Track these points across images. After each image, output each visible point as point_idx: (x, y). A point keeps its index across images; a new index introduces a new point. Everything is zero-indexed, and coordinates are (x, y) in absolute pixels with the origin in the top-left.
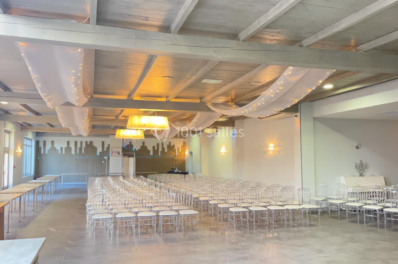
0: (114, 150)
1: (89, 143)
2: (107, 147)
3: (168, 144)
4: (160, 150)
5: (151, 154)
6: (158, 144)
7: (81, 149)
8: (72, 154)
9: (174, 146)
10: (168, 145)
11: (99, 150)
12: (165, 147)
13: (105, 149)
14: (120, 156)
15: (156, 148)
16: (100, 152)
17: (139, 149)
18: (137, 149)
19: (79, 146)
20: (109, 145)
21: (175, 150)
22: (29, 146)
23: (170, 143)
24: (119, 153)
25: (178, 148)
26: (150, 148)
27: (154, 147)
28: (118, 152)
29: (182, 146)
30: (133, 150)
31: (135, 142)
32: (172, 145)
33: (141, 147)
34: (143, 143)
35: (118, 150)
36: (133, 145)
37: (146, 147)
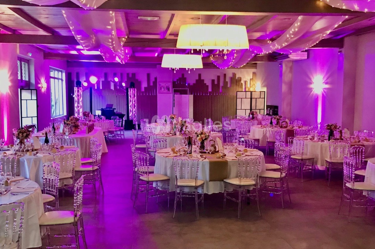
0: (162, 84)
1: (130, 76)
2: (154, 80)
3: (232, 76)
4: (222, 84)
5: (210, 89)
6: (219, 77)
7: (121, 82)
8: (112, 90)
9: (240, 79)
10: (231, 78)
11: (144, 85)
12: (228, 79)
13: (152, 84)
14: (170, 93)
15: (216, 83)
16: (145, 88)
17: (194, 84)
18: (192, 84)
20: (156, 79)
21: (242, 84)
22: (58, 79)
23: (234, 75)
24: (168, 89)
25: (245, 82)
26: (208, 82)
27: (213, 81)
28: (167, 87)
29: (250, 79)
30: (187, 85)
31: (189, 72)
32: (237, 78)
33: (196, 80)
34: (200, 75)
35: (167, 85)
36: (186, 78)
37: (203, 80)
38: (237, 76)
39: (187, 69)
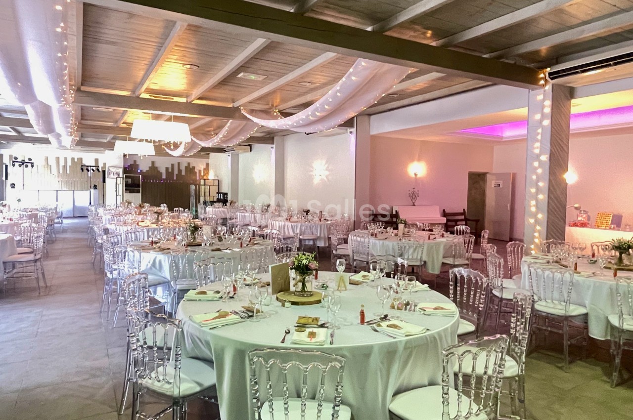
0: (112, 170)
1: (76, 160)
2: (102, 166)
3: (187, 165)
4: (176, 172)
5: (164, 177)
6: (173, 165)
7: (65, 167)
8: (53, 174)
9: (194, 168)
10: (186, 167)
12: (183, 168)
13: (100, 169)
15: (170, 170)
17: (147, 171)
18: (144, 171)
19: (62, 163)
20: (104, 164)
21: (196, 173)
23: (189, 164)
24: (119, 175)
25: (200, 171)
26: (162, 170)
27: (167, 169)
28: (117, 173)
29: (204, 169)
30: (139, 171)
31: (142, 158)
32: (191, 167)
33: (150, 167)
34: (153, 163)
35: (117, 171)
36: (138, 165)
37: (157, 167)
38: (191, 166)
39: (139, 155)
